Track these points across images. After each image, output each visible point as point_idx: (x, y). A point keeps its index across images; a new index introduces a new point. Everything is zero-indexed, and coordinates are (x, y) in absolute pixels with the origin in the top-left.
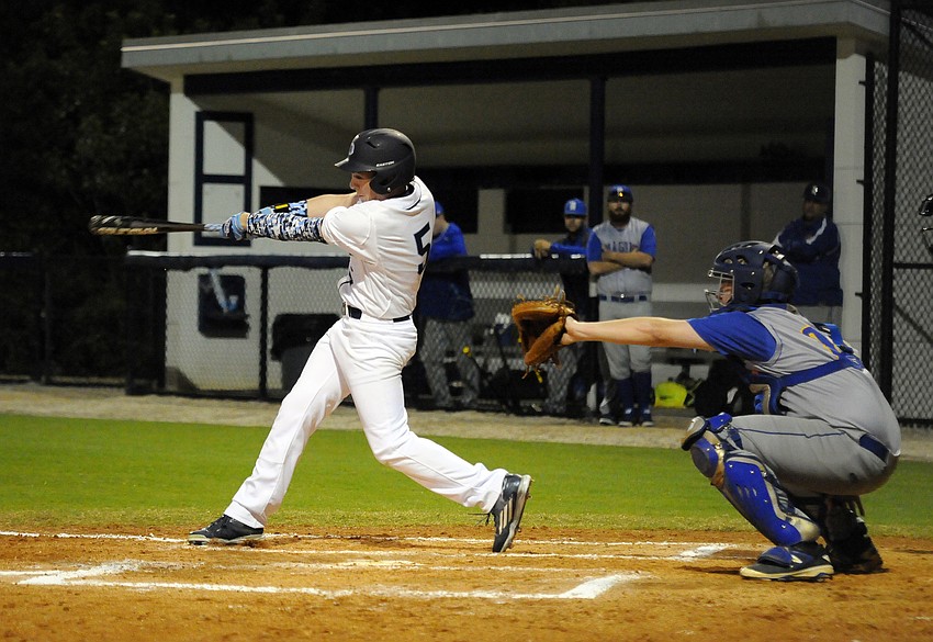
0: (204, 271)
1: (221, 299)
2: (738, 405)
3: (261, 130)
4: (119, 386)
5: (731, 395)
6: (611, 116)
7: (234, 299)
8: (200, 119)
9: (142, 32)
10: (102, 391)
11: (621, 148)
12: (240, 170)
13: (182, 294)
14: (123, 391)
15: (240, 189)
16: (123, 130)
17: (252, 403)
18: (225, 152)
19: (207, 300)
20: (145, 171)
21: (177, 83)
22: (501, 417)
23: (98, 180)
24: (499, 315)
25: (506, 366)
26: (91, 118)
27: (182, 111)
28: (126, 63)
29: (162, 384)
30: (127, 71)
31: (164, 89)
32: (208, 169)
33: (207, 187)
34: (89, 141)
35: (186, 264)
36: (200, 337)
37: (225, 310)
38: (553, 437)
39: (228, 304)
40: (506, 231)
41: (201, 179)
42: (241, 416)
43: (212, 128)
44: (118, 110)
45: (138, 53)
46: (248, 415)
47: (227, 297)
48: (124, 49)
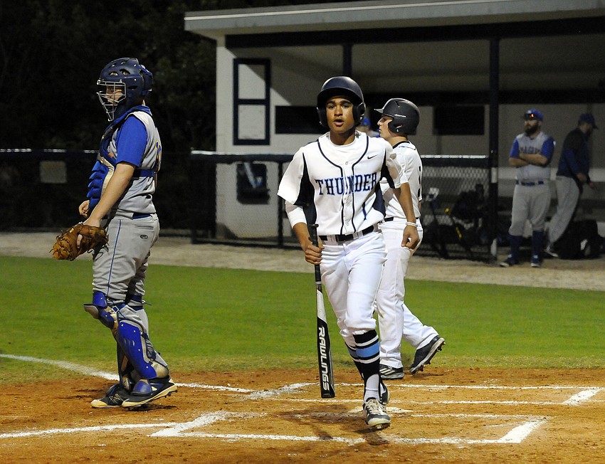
0: (239, 163)
1: (251, 179)
2: (588, 252)
3: (275, 70)
4: (187, 236)
5: (583, 244)
6: (503, 60)
7: (259, 179)
8: (236, 63)
9: (198, 7)
10: (175, 239)
11: (510, 80)
12: (262, 96)
13: (226, 178)
14: (189, 240)
15: (262, 108)
16: (184, 66)
17: (273, 250)
18: (252, 84)
19: (242, 180)
20: (199, 93)
21: (221, 40)
22: (436, 261)
23: (170, 99)
24: (431, 189)
25: (435, 221)
26: (164, 59)
27: (224, 58)
28: (188, 28)
29: (214, 235)
30: (189, 33)
31: (213, 43)
32: (242, 96)
33: (241, 107)
34: (163, 74)
35: (228, 159)
36: (238, 204)
37: (254, 186)
38: (470, 276)
39: (256, 182)
40: (434, 133)
41: (237, 102)
42: (267, 260)
43: (243, 69)
44: (181, 53)
45: (194, 21)
46: (273, 259)
47: (255, 177)
48: (186, 19)
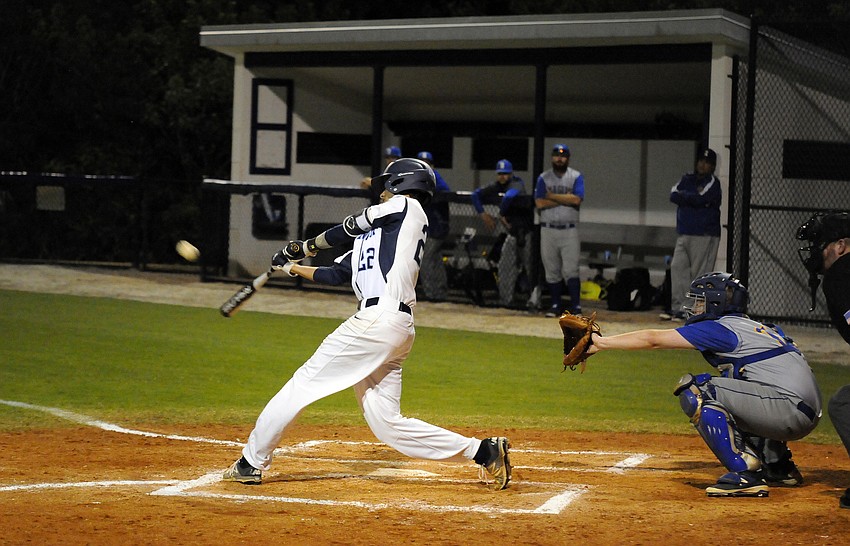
0: (256, 194)
1: (269, 212)
2: (638, 303)
3: (300, 94)
4: (195, 273)
5: (633, 295)
6: (550, 86)
7: (278, 213)
8: (256, 83)
9: (214, 21)
10: (183, 276)
11: (557, 111)
12: (283, 120)
13: (241, 211)
14: (198, 277)
15: (283, 134)
16: (198, 85)
17: (291, 291)
18: (273, 107)
19: (258, 214)
20: (214, 115)
21: (240, 58)
22: (469, 308)
23: (181, 121)
24: (467, 229)
25: (471, 264)
26: (176, 77)
27: (242, 78)
28: (203, 43)
29: (225, 273)
30: (204, 48)
31: (231, 61)
32: (261, 119)
33: (260, 133)
34: (174, 93)
35: (244, 190)
36: (254, 240)
37: (272, 220)
38: (508, 327)
39: (274, 215)
40: (472, 167)
41: (256, 126)
42: (284, 303)
43: (263, 90)
44: (195, 71)
45: (208, 34)
46: (290, 302)
47: (273, 210)
48: (202, 33)
